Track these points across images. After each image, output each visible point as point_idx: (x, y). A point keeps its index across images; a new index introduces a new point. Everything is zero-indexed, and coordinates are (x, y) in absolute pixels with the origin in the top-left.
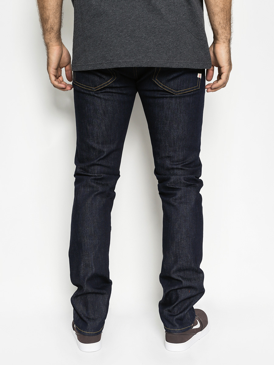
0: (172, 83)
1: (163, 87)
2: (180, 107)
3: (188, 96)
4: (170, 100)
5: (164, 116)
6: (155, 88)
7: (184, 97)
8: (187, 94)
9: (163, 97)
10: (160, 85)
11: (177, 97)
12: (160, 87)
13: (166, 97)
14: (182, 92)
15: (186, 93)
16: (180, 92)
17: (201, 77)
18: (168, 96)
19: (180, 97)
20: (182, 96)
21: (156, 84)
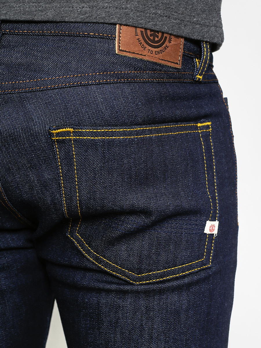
0: (123, 249)
1: (97, 259)
2: (150, 323)
3: (173, 290)
4: (120, 298)
5: (101, 344)
6: (75, 261)
7: (161, 292)
8: (170, 284)
9: (99, 291)
10: (88, 252)
11: (137, 292)
12: (88, 260)
13: (108, 291)
14: (156, 277)
15: (168, 281)
16: (148, 278)
17: (215, 232)
18: (114, 287)
19: (147, 293)
20: (154, 290)
21: (77, 248)
